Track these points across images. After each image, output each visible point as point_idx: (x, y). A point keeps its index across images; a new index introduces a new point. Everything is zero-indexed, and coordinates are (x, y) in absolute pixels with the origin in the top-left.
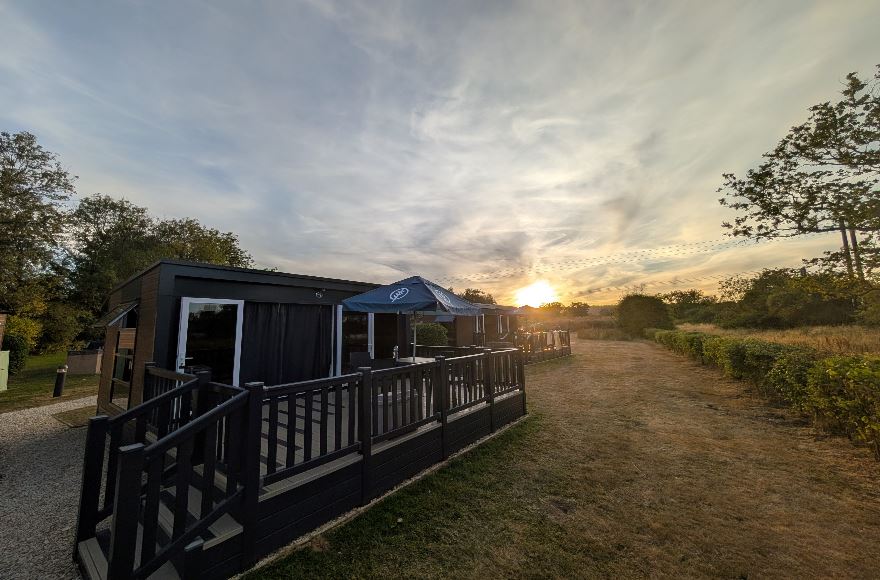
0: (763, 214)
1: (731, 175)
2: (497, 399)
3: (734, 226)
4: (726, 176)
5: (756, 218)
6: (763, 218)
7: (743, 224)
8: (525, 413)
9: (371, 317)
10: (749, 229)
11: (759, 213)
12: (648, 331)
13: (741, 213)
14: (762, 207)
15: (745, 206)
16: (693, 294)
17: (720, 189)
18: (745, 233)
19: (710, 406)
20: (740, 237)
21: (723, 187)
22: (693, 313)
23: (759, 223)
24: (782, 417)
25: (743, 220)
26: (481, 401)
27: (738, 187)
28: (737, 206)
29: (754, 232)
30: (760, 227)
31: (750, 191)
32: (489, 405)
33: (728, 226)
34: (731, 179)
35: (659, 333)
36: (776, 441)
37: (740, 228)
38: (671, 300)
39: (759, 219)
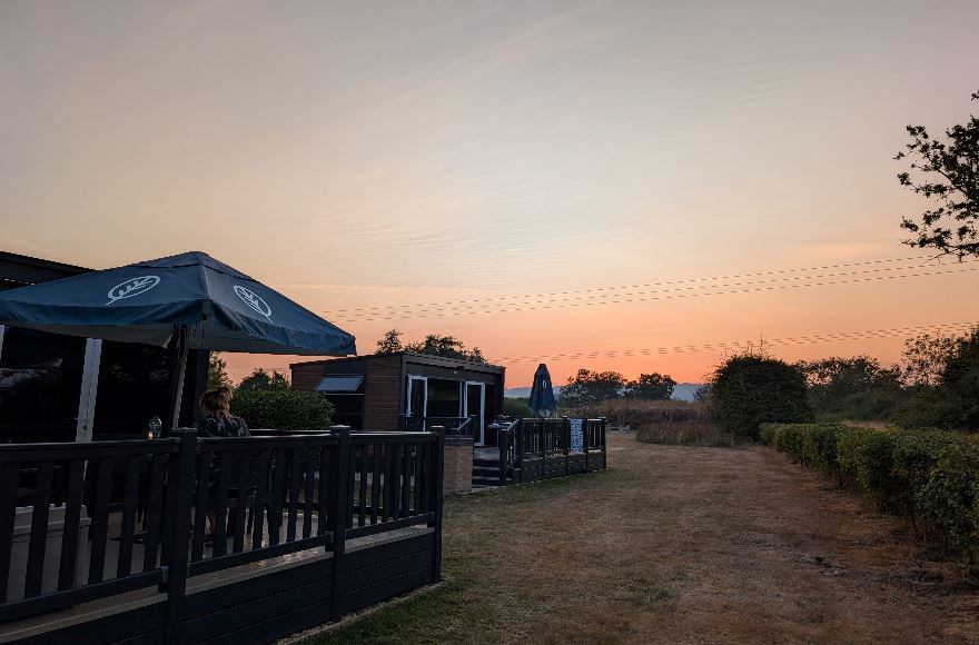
0: (969, 206)
1: (921, 129)
2: (353, 544)
3: (921, 227)
4: (912, 130)
5: (958, 213)
6: (967, 214)
7: (935, 224)
8: (435, 578)
9: (94, 348)
10: (947, 233)
11: (962, 205)
12: (765, 428)
13: (934, 203)
14: (968, 194)
15: (940, 189)
16: (861, 363)
17: (901, 155)
18: (939, 242)
19: (819, 560)
20: (932, 250)
21: (906, 151)
22: (858, 402)
23: (962, 223)
24: (940, 578)
25: (936, 216)
26: (307, 544)
27: (931, 152)
28: (928, 190)
29: (954, 240)
30: (963, 231)
31: (950, 162)
32: (331, 554)
33: (913, 227)
34: (920, 137)
35: (780, 429)
36: (908, 622)
37: (930, 234)
38: (822, 376)
39: (960, 217)
